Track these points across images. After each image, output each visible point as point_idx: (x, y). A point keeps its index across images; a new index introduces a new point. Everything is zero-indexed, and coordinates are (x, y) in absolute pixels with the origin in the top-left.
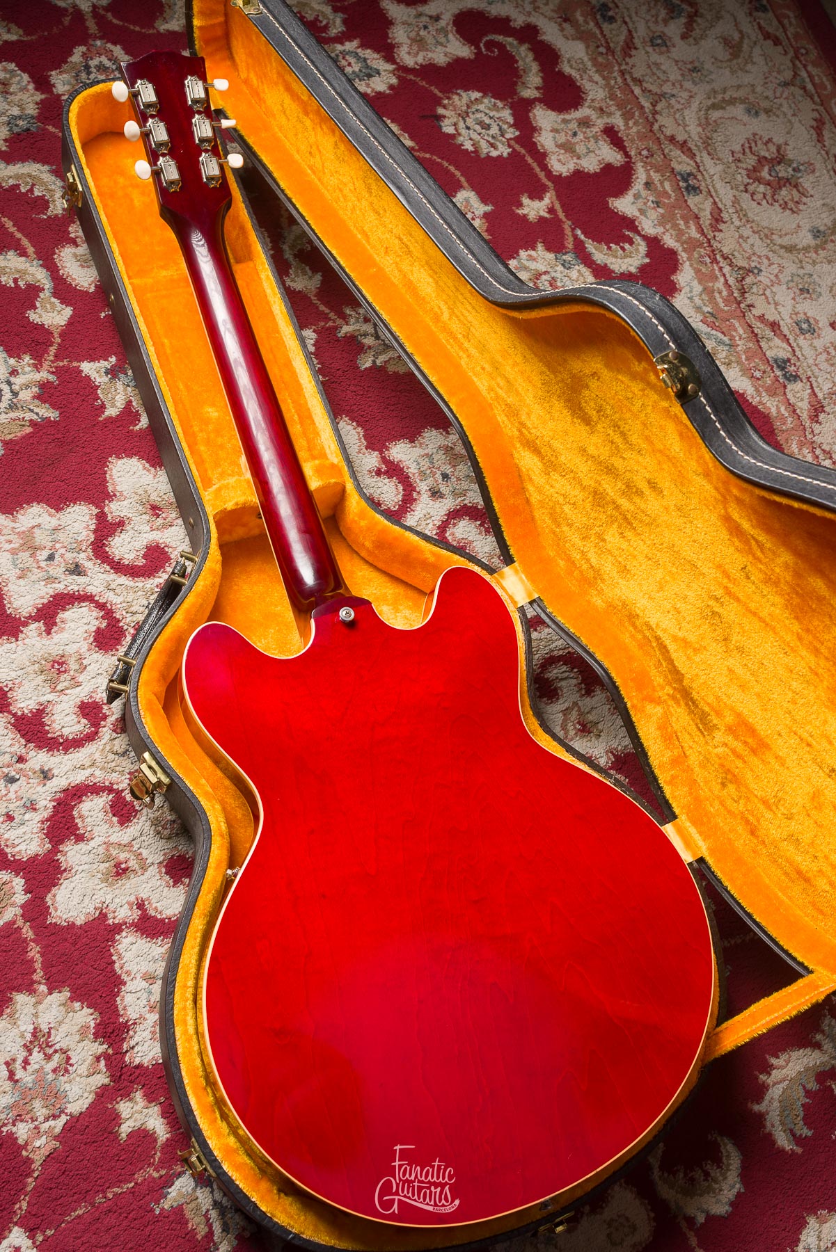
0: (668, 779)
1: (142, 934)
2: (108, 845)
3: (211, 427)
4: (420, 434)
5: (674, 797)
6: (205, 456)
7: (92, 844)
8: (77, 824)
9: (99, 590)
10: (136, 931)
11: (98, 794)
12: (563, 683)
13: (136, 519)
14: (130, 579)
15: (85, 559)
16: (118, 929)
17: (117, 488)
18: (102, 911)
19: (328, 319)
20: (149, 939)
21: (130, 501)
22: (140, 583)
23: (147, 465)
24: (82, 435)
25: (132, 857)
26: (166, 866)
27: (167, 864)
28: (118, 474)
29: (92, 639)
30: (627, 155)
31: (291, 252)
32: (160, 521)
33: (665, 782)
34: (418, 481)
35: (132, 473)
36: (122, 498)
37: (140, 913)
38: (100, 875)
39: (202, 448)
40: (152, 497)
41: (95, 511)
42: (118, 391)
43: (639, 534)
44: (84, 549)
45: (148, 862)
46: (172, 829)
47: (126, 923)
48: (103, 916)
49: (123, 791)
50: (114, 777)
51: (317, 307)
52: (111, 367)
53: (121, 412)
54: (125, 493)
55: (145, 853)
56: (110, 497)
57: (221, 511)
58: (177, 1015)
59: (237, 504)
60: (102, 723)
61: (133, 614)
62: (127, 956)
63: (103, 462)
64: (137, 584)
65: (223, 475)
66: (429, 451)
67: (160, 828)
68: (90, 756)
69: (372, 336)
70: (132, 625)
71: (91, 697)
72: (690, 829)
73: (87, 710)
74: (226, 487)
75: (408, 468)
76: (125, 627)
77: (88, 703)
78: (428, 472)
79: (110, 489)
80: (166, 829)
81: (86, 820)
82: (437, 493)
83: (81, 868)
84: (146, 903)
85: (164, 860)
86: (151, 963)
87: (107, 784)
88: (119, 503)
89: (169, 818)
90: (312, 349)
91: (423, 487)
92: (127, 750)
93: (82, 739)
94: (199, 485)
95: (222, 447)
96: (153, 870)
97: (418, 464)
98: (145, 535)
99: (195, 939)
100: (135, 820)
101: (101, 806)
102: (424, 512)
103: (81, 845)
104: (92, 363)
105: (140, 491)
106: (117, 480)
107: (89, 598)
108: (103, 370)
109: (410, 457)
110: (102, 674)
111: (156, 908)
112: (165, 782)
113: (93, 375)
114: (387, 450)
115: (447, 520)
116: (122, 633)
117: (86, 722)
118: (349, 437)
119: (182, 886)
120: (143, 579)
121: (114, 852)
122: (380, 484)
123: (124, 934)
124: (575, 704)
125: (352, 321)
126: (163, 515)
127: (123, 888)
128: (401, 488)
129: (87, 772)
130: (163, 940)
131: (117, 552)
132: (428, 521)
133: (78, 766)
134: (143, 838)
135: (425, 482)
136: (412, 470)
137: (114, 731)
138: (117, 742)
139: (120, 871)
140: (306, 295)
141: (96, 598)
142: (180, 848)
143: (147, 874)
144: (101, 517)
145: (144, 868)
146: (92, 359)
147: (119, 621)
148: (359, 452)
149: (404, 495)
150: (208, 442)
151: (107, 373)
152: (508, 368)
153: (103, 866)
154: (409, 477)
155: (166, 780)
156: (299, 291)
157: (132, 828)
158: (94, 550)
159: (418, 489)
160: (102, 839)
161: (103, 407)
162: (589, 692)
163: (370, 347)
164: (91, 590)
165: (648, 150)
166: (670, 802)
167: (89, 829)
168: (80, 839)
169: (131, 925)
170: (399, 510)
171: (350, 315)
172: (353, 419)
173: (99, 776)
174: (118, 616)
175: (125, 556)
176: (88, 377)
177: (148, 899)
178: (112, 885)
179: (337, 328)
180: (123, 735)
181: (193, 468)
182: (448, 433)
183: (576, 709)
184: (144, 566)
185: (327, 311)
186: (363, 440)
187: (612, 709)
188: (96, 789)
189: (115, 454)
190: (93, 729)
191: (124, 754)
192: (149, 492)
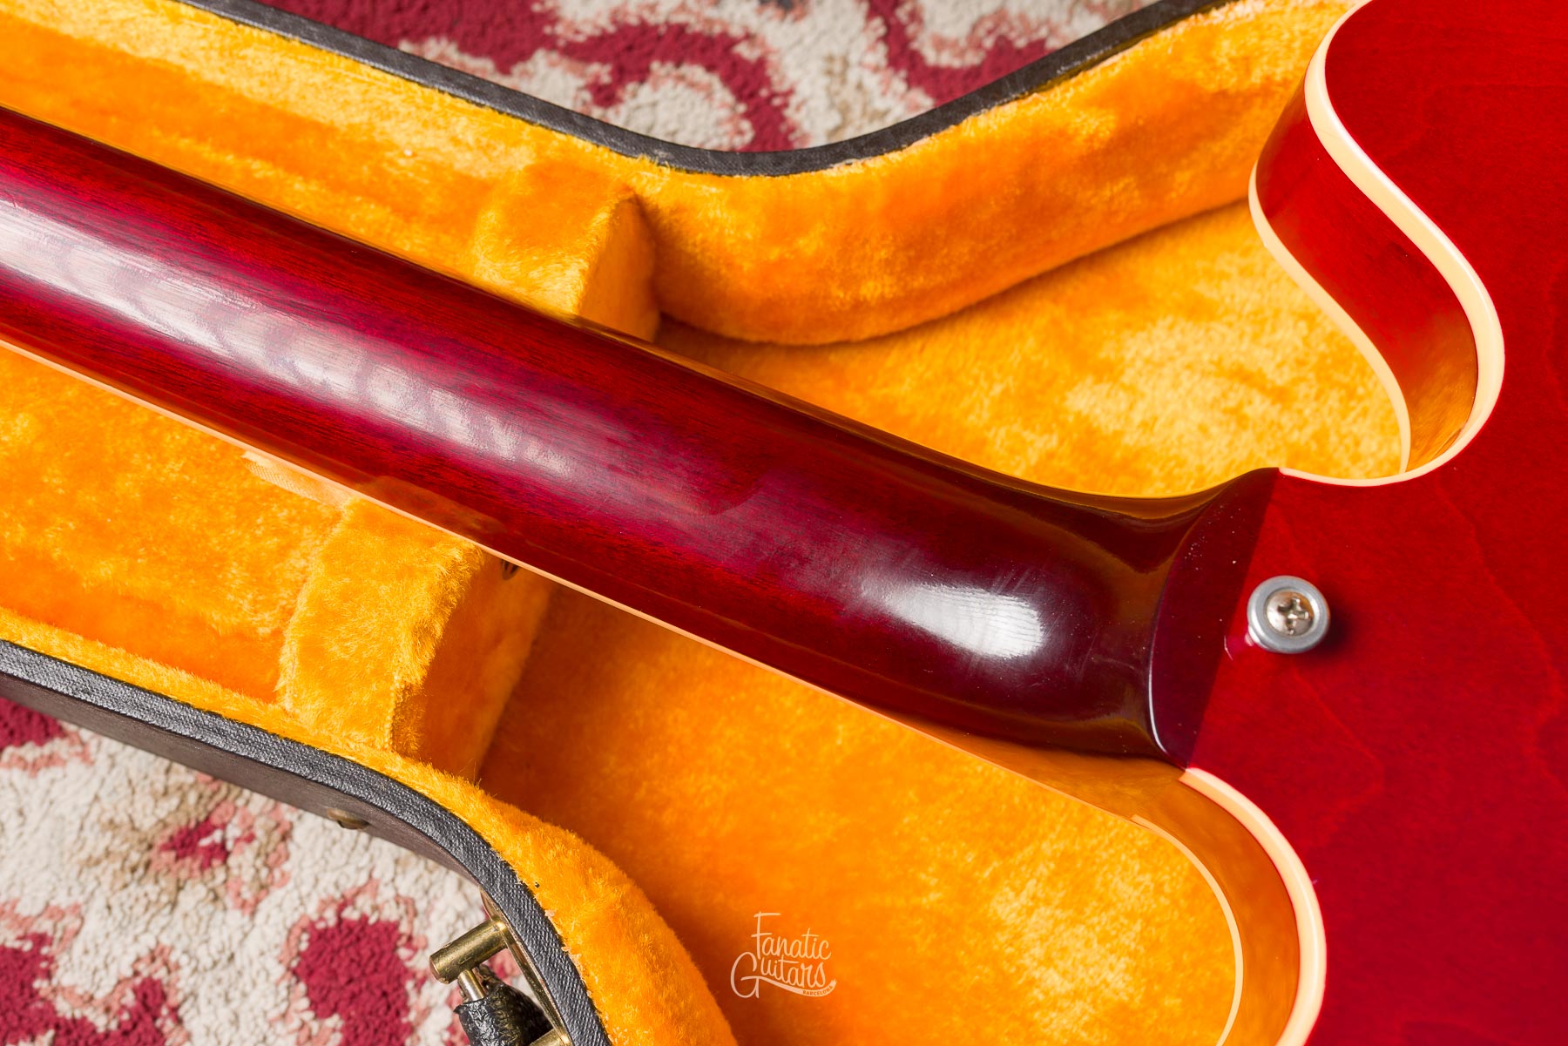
3: (54, 479)
6: (142, 585)
13: (173, 932)
17: (23, 910)
21: (99, 903)
32: (244, 862)
34: (712, 12)
36: (71, 922)
39: (105, 569)
40: (147, 823)
54: (62, 901)
56: (32, 961)
59: (421, 632)
65: (260, 578)
74: (325, 617)
88: (78, 946)
91: (739, 12)
95: (157, 497)
98: (253, 944)
102: (816, 66)
105: (97, 843)
114: (552, 22)
126: (233, 831)
128: (696, 72)
149: (725, 82)
150: (98, 533)
154: (682, 26)
159: (736, 31)
170: (759, 127)
192: (121, 818)
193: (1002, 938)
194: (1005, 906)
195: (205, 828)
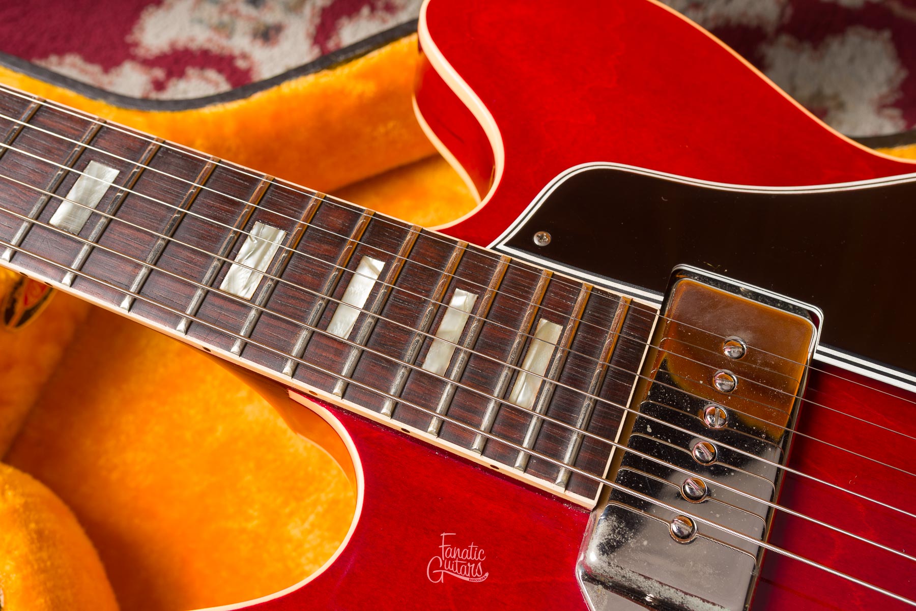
34: (225, 42)
75: (193, 40)
78: (226, 17)
82: (267, 31)
91: (241, 43)
97: (201, 22)
109: (178, 25)
114: (137, 47)
128: (210, 73)
135: (237, 34)
136: (201, 37)
154: (208, 50)
159: (237, 53)
186: (90, 64)
193: (289, 547)
194: (294, 530)
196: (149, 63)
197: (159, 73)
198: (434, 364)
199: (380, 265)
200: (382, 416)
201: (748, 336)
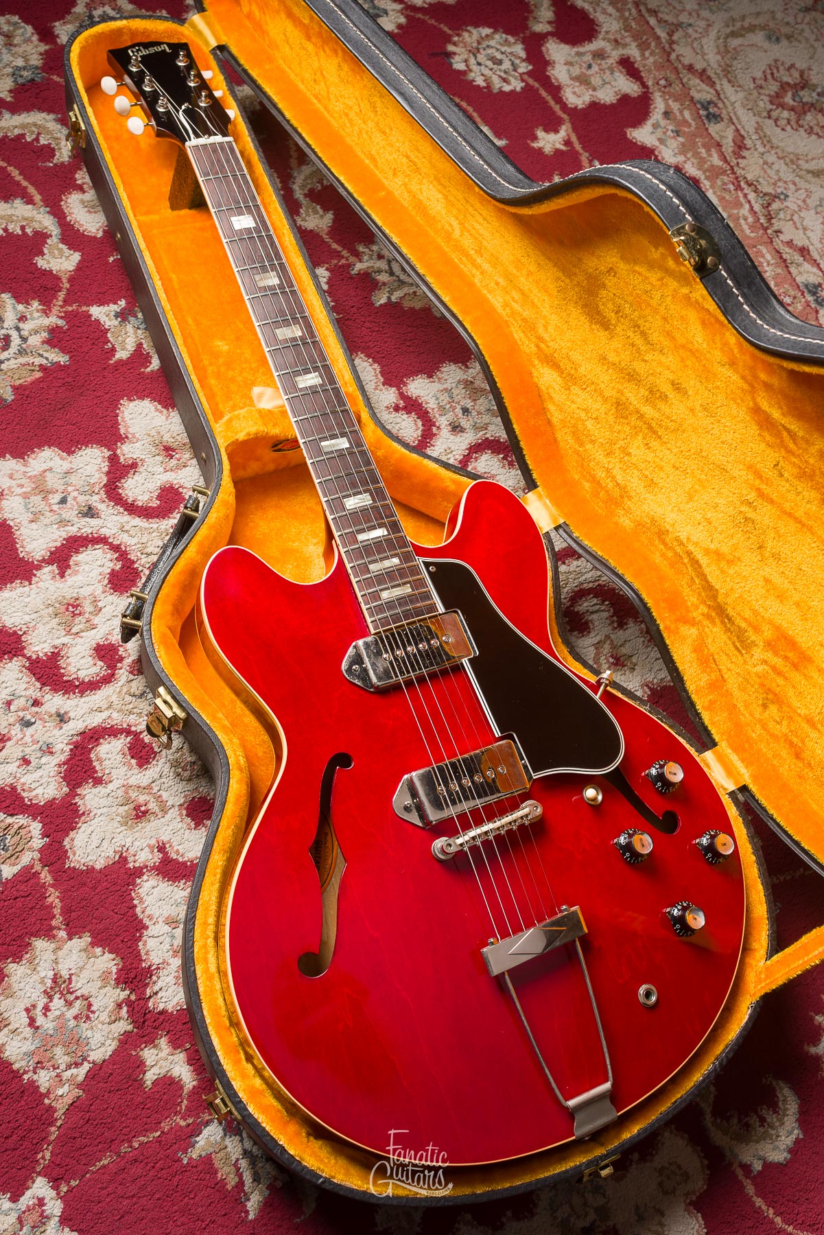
0: (707, 704)
1: (164, 878)
2: (127, 787)
3: (221, 361)
4: (438, 368)
5: (713, 723)
6: (215, 389)
7: (111, 787)
8: (95, 767)
9: (113, 532)
10: (158, 875)
11: (115, 736)
12: (595, 616)
13: (149, 460)
14: (145, 520)
15: (98, 501)
16: (138, 872)
17: (129, 430)
18: (122, 854)
19: (340, 257)
20: (171, 882)
21: (143, 442)
22: (154, 524)
23: (159, 407)
24: (92, 378)
25: (152, 800)
26: (187, 809)
27: (188, 806)
28: (130, 416)
29: (106, 581)
30: (644, 85)
31: (301, 192)
32: (173, 462)
33: (703, 707)
34: (437, 416)
35: (143, 415)
36: (135, 440)
37: (161, 856)
38: (119, 819)
39: (213, 382)
40: (165, 439)
41: (107, 453)
42: (128, 334)
43: (665, 443)
44: (96, 491)
45: (168, 804)
46: (192, 770)
47: (147, 867)
48: (123, 860)
49: (141, 733)
50: (132, 719)
51: (330, 246)
52: (121, 310)
53: (132, 354)
54: (137, 435)
55: (165, 795)
56: (122, 439)
57: (233, 442)
58: (198, 953)
59: (248, 434)
60: (118, 664)
61: (149, 555)
62: (149, 900)
63: (114, 405)
64: (151, 525)
65: (233, 408)
66: (448, 386)
67: (180, 770)
68: (106, 699)
69: (386, 272)
70: (148, 566)
71: (107, 639)
72: (731, 756)
73: (103, 653)
74: (238, 417)
75: (427, 403)
76: (140, 569)
77: (104, 645)
78: (448, 406)
79: (122, 431)
80: (186, 770)
81: (104, 763)
82: (457, 427)
83: (99, 812)
84: (167, 846)
85: (185, 802)
86: (174, 906)
87: (125, 726)
88: (131, 445)
89: (189, 759)
90: (325, 287)
91: (443, 421)
92: (145, 692)
93: (98, 682)
94: (210, 417)
95: (233, 380)
96: (174, 813)
97: (437, 399)
98: (159, 477)
99: (215, 875)
100: (154, 762)
101: (119, 749)
102: (445, 446)
103: (100, 788)
104: (101, 307)
105: (153, 433)
106: (129, 422)
107: (103, 540)
108: (113, 313)
109: (429, 392)
110: (117, 616)
111: (178, 850)
112: (181, 717)
113: (103, 319)
114: (404, 386)
115: (469, 454)
116: (136, 574)
117: (102, 664)
118: (365, 374)
119: (203, 829)
120: (158, 520)
121: (133, 795)
122: (399, 420)
123: (145, 877)
124: (607, 637)
125: (366, 258)
126: (177, 456)
127: (143, 831)
128: (420, 423)
129: (105, 715)
130: (185, 883)
131: (130, 494)
132: (449, 456)
133: (94, 709)
134: (162, 780)
135: (445, 417)
136: (431, 405)
137: (131, 672)
138: (134, 684)
139: (140, 814)
140: (318, 234)
141: (110, 540)
142: (201, 790)
143: (168, 817)
144: (114, 459)
145: (164, 811)
146: (102, 303)
147: (134, 562)
148: (376, 389)
149: (423, 431)
150: (218, 375)
151: (116, 316)
152: (522, 279)
153: (122, 810)
154: (428, 412)
155: (182, 715)
156: (311, 231)
157: (151, 770)
158: (107, 492)
159: (437, 424)
160: (121, 782)
161: (113, 350)
162: (621, 625)
163: (384, 284)
164: (105, 532)
165: (666, 80)
166: (710, 728)
167: (107, 772)
168: (98, 781)
169: (153, 868)
170: (420, 442)
171: (364, 252)
172: (368, 356)
173: (117, 719)
174: (132, 557)
175: (139, 498)
176: (97, 321)
177: (169, 842)
178: (132, 828)
179: (349, 266)
180: (140, 677)
181: (203, 400)
182: (467, 367)
183: (608, 642)
184: (159, 507)
185: (340, 249)
186: (379, 376)
187: (646, 642)
188: (113, 732)
189: (127, 396)
190: (109, 671)
191: (142, 695)
192: (162, 433)
195: (173, 450)
196: (402, 396)
197: (402, 404)
198: (372, 567)
199: (386, 533)
200: (348, 566)
201: (453, 640)
